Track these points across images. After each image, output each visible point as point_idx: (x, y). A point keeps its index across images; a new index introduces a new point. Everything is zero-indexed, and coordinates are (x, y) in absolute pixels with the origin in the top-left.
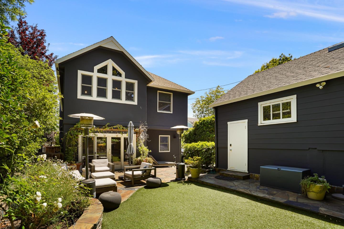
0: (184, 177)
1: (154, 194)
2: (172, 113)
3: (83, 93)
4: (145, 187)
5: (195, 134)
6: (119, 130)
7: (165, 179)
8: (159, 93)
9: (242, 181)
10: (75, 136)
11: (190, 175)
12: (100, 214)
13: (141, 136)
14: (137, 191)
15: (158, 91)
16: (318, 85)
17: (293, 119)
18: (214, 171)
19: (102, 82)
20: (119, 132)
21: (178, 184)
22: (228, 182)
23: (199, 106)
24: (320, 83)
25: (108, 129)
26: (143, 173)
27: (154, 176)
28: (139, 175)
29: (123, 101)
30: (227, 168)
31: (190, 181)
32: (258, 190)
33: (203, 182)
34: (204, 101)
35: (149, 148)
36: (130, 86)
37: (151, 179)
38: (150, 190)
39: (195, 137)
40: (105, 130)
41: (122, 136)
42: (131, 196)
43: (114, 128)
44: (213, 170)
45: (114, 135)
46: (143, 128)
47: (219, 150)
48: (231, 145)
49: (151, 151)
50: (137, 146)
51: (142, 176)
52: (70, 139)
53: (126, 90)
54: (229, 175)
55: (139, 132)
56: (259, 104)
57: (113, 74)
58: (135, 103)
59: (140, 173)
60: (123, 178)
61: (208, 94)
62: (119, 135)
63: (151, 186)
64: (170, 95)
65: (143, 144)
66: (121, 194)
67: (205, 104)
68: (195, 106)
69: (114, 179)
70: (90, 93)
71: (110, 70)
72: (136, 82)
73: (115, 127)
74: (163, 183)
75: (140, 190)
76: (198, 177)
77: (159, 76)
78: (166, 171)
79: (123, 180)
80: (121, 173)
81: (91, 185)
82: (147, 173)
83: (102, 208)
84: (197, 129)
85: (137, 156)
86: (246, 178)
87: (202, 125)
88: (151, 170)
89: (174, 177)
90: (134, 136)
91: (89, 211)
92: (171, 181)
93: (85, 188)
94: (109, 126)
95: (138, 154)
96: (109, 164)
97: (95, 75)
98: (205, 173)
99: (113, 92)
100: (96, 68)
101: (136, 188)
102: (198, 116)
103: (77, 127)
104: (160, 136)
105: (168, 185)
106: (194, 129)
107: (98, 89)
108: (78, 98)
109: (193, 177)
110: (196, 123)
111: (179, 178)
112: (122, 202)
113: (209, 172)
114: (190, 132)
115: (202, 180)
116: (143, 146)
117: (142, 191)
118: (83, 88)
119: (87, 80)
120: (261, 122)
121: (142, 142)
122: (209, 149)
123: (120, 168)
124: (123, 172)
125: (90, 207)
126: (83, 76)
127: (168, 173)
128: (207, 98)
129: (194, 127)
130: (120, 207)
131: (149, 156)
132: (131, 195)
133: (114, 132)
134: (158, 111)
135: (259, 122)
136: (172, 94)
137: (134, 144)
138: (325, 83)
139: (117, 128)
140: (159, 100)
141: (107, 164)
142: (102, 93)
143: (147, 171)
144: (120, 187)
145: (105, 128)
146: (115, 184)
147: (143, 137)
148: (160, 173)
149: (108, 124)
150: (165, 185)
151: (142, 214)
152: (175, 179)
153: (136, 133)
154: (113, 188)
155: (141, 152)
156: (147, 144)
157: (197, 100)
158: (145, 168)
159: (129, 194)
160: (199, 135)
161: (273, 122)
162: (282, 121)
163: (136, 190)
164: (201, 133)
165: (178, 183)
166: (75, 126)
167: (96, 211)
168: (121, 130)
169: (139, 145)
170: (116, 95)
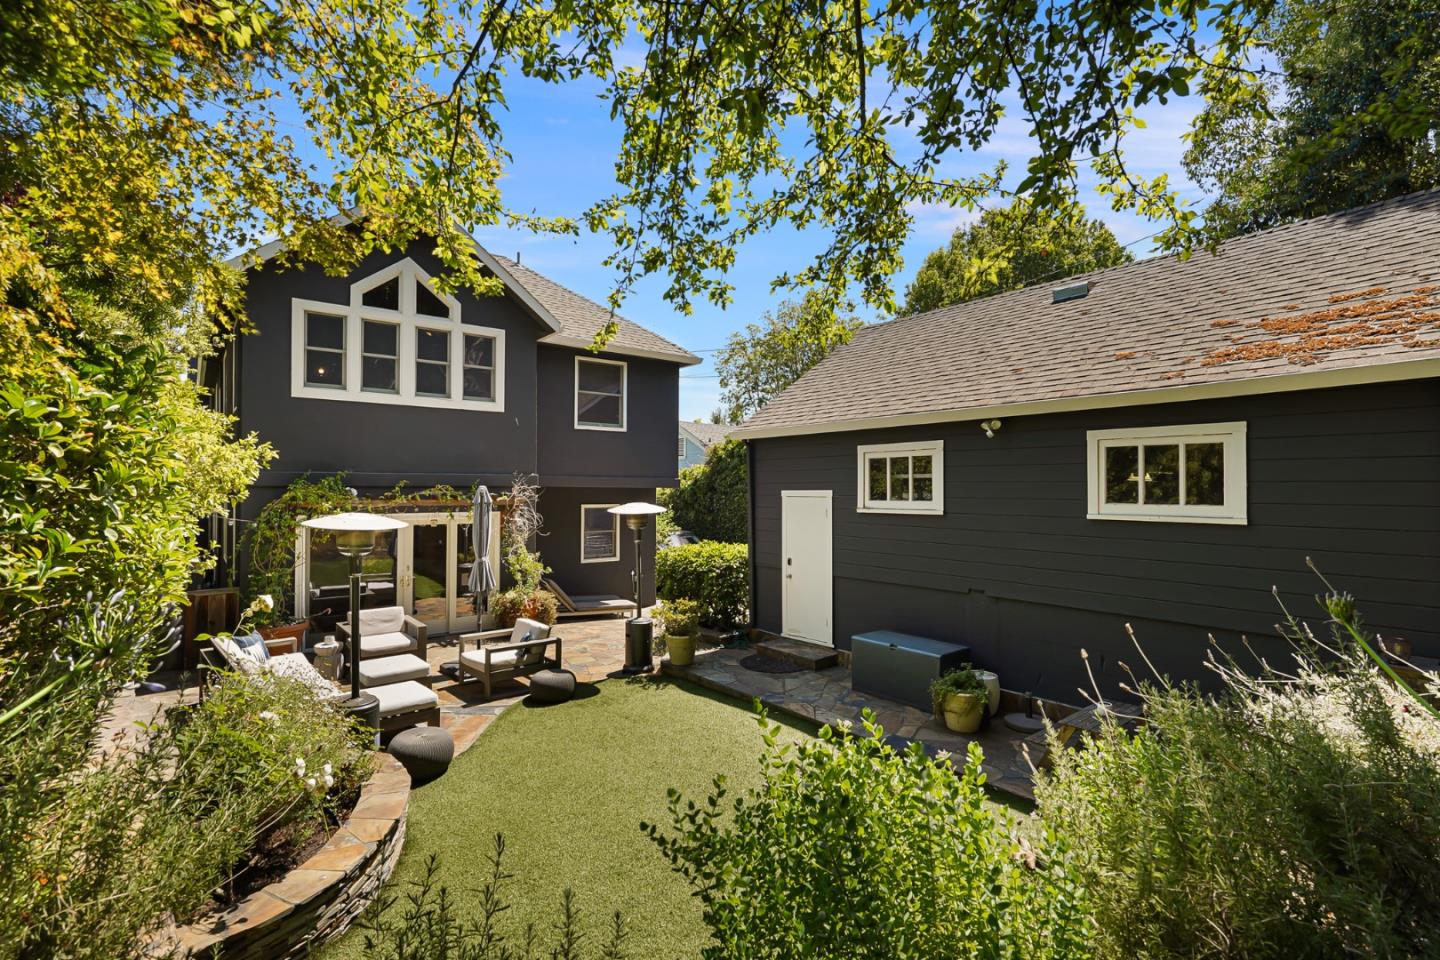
0: (648, 661)
1: (551, 723)
2: (624, 429)
3: (312, 378)
4: (528, 703)
5: (712, 489)
6: (442, 502)
7: (592, 670)
8: (581, 362)
9: (810, 676)
10: (285, 530)
11: (667, 656)
12: (406, 795)
13: (517, 519)
14: (500, 718)
15: (578, 358)
16: (985, 426)
17: (935, 506)
18: (746, 637)
19: (380, 338)
20: (441, 509)
21: (631, 687)
22: (770, 679)
23: (741, 361)
24: (989, 421)
25: (401, 500)
26: (520, 656)
27: (555, 666)
28: (506, 664)
29: (456, 399)
30: (780, 631)
31: (668, 675)
32: (839, 705)
33: (700, 678)
34: (758, 343)
35: (544, 560)
36: (478, 349)
37: (545, 676)
38: (538, 710)
39: (711, 499)
40: (392, 504)
41: (453, 522)
42: (483, 735)
43: (423, 497)
44: (740, 637)
45: (425, 519)
46: (522, 493)
47: (761, 573)
48: (789, 562)
49: (550, 570)
50: (504, 554)
51: (516, 667)
52: (267, 540)
53: (466, 361)
54: (781, 653)
55: (511, 506)
56: (861, 449)
57: (420, 310)
58: (498, 405)
59: (511, 656)
60: (455, 670)
61: (774, 317)
62: (441, 518)
63: (544, 697)
64: (619, 369)
65: (522, 545)
66: (452, 729)
67: (765, 357)
68: (727, 361)
69: (425, 680)
70: (336, 378)
71: (408, 297)
72: (499, 335)
73: (427, 493)
74: (582, 684)
75: (509, 711)
76: (691, 662)
77: (581, 294)
78: (598, 637)
79: (455, 678)
80: (449, 648)
81: (368, 716)
82: (534, 657)
83: (408, 779)
84: (719, 473)
85: (504, 589)
86: (827, 664)
87: (736, 460)
88: (544, 645)
89: (619, 660)
90: (494, 519)
91: (375, 789)
92: (610, 676)
93: (362, 729)
94: (406, 490)
95: (508, 582)
96: (406, 623)
97: (356, 315)
98: (716, 644)
99: (421, 369)
100: (358, 289)
101: (499, 707)
102: (738, 399)
103: (293, 498)
104: (583, 507)
105: (596, 692)
106: (708, 469)
107: (366, 361)
108: (294, 394)
109: (674, 663)
110: (715, 451)
111: (634, 664)
112: (455, 755)
113: (728, 642)
114: (696, 481)
115: (699, 674)
116: (523, 550)
117: (514, 717)
118: (312, 360)
119: (327, 331)
120: (865, 504)
121: (521, 539)
122: (729, 568)
123: (443, 631)
124: (454, 645)
125: (375, 779)
126: (313, 319)
127: (604, 645)
128: (773, 334)
129: (708, 463)
130: (450, 772)
131: (544, 588)
132: (481, 730)
133: (423, 509)
134: (577, 426)
135: (860, 504)
136: (625, 364)
137: (492, 560)
138: (998, 424)
139: (434, 497)
140: (580, 388)
141: (402, 623)
142: (379, 374)
143: (534, 650)
144: (449, 705)
145: (393, 497)
146: (434, 703)
147: (524, 522)
148: (578, 647)
149: (402, 484)
150: (587, 690)
151: (511, 789)
152: (621, 668)
153: (501, 508)
154: (429, 714)
155: (518, 576)
156: (536, 544)
157: (735, 340)
158: (527, 639)
159: (476, 727)
160: (726, 494)
161: (889, 506)
162: (909, 506)
163: (498, 712)
164: (731, 486)
165: (629, 683)
166: (287, 495)
167: (393, 789)
168: (449, 501)
169: (511, 550)
170: (431, 380)
